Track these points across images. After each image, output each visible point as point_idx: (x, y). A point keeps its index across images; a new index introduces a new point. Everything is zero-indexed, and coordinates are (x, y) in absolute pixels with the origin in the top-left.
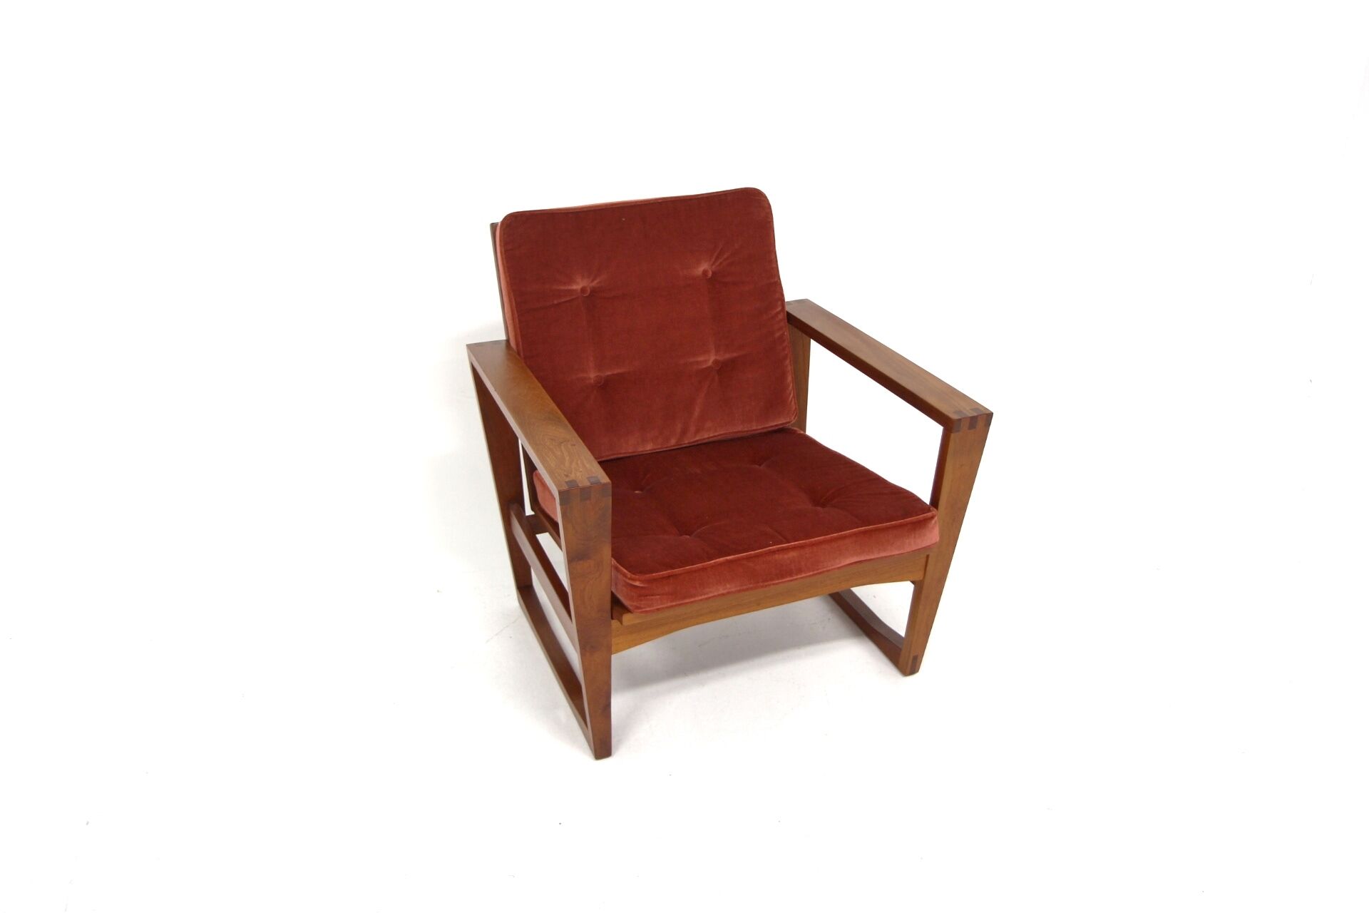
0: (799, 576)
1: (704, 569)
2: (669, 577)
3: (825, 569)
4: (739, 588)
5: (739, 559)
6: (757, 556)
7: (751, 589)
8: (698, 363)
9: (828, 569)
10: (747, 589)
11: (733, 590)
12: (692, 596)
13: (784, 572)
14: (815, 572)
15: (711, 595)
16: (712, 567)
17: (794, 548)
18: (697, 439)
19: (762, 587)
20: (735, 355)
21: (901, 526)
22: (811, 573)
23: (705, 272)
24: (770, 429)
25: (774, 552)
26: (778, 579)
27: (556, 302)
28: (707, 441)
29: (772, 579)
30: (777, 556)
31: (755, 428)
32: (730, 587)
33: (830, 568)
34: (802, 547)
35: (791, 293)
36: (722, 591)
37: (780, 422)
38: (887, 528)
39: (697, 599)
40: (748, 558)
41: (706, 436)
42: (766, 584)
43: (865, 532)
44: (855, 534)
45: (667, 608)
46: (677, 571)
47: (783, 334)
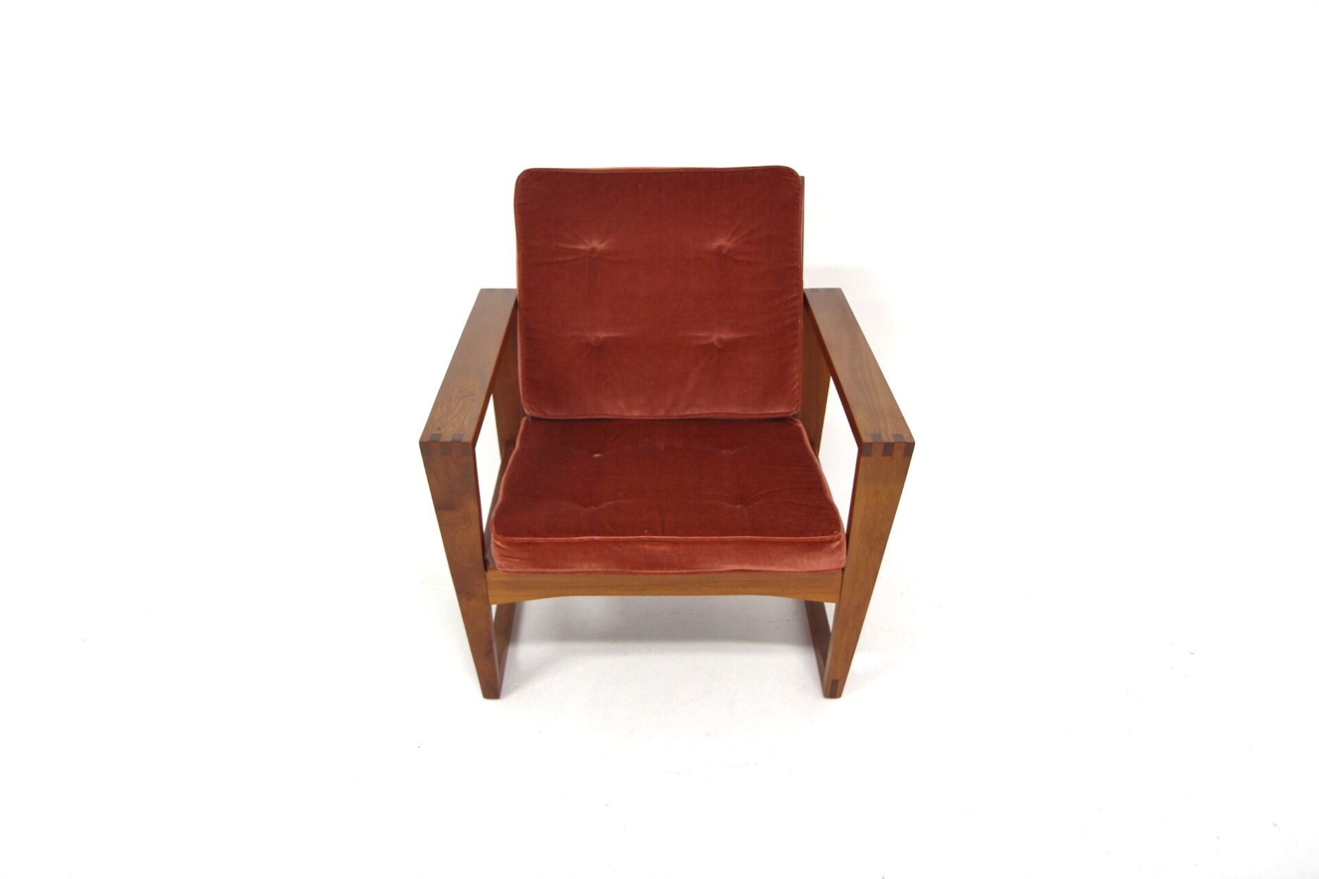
0: (670, 571)
1: (568, 544)
2: (529, 543)
3: (702, 570)
4: (605, 570)
5: (606, 541)
6: (628, 542)
7: (619, 573)
8: (698, 338)
9: (706, 570)
10: (613, 573)
11: (599, 570)
12: (553, 567)
13: (653, 564)
14: (690, 571)
15: (575, 570)
16: (577, 543)
17: (666, 542)
18: (688, 412)
19: (630, 573)
20: (739, 335)
21: (793, 543)
22: (686, 571)
23: (721, 247)
24: (767, 416)
25: (644, 542)
26: (646, 569)
27: (560, 259)
28: (698, 417)
29: (640, 568)
30: (646, 547)
31: (751, 412)
32: (596, 567)
33: (709, 570)
34: (676, 543)
35: (811, 280)
36: (586, 569)
37: (778, 411)
38: (777, 543)
39: (559, 570)
40: (616, 542)
41: (697, 412)
42: (634, 571)
43: (750, 542)
44: (738, 541)
45: (528, 572)
46: (540, 540)
47: (797, 320)
